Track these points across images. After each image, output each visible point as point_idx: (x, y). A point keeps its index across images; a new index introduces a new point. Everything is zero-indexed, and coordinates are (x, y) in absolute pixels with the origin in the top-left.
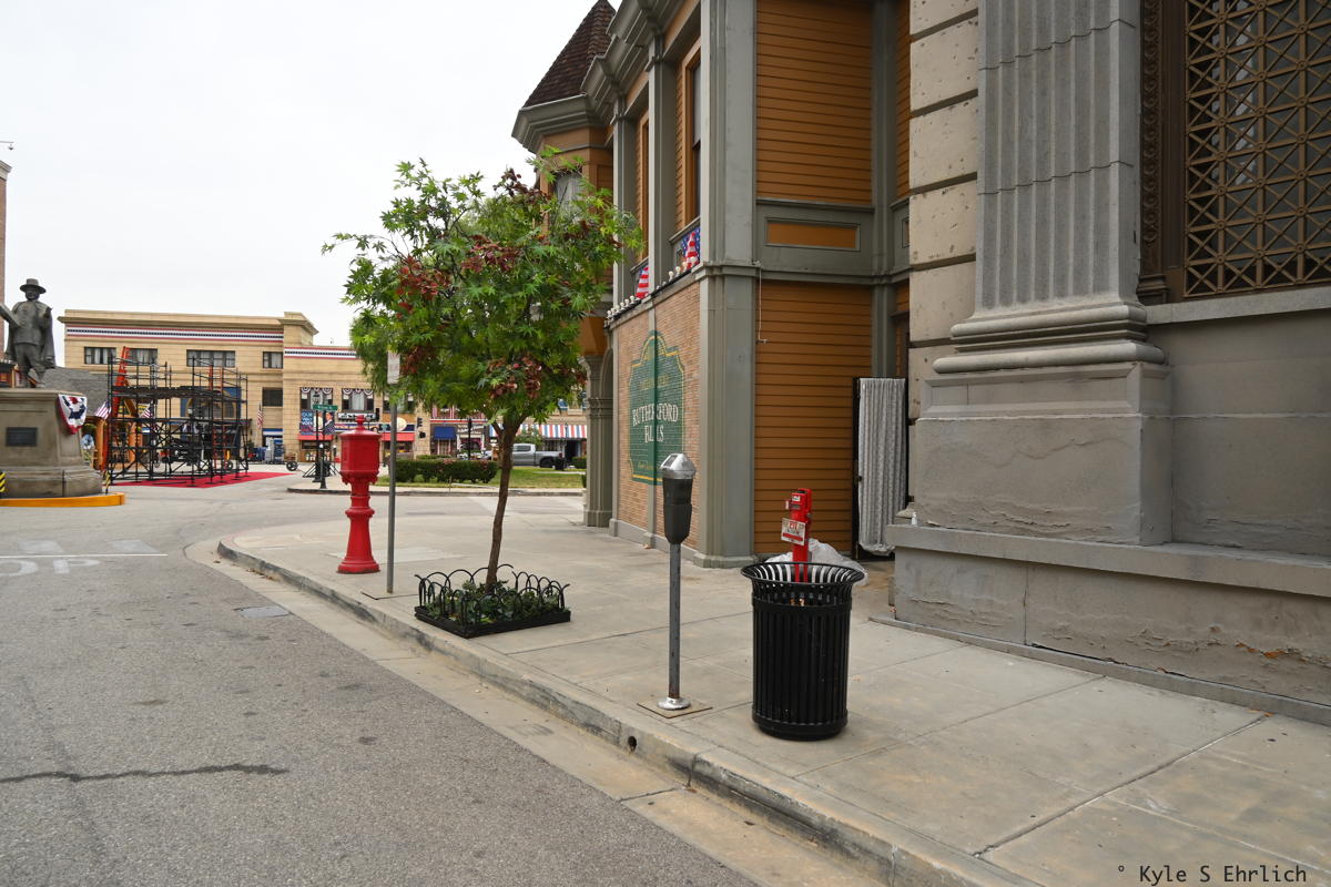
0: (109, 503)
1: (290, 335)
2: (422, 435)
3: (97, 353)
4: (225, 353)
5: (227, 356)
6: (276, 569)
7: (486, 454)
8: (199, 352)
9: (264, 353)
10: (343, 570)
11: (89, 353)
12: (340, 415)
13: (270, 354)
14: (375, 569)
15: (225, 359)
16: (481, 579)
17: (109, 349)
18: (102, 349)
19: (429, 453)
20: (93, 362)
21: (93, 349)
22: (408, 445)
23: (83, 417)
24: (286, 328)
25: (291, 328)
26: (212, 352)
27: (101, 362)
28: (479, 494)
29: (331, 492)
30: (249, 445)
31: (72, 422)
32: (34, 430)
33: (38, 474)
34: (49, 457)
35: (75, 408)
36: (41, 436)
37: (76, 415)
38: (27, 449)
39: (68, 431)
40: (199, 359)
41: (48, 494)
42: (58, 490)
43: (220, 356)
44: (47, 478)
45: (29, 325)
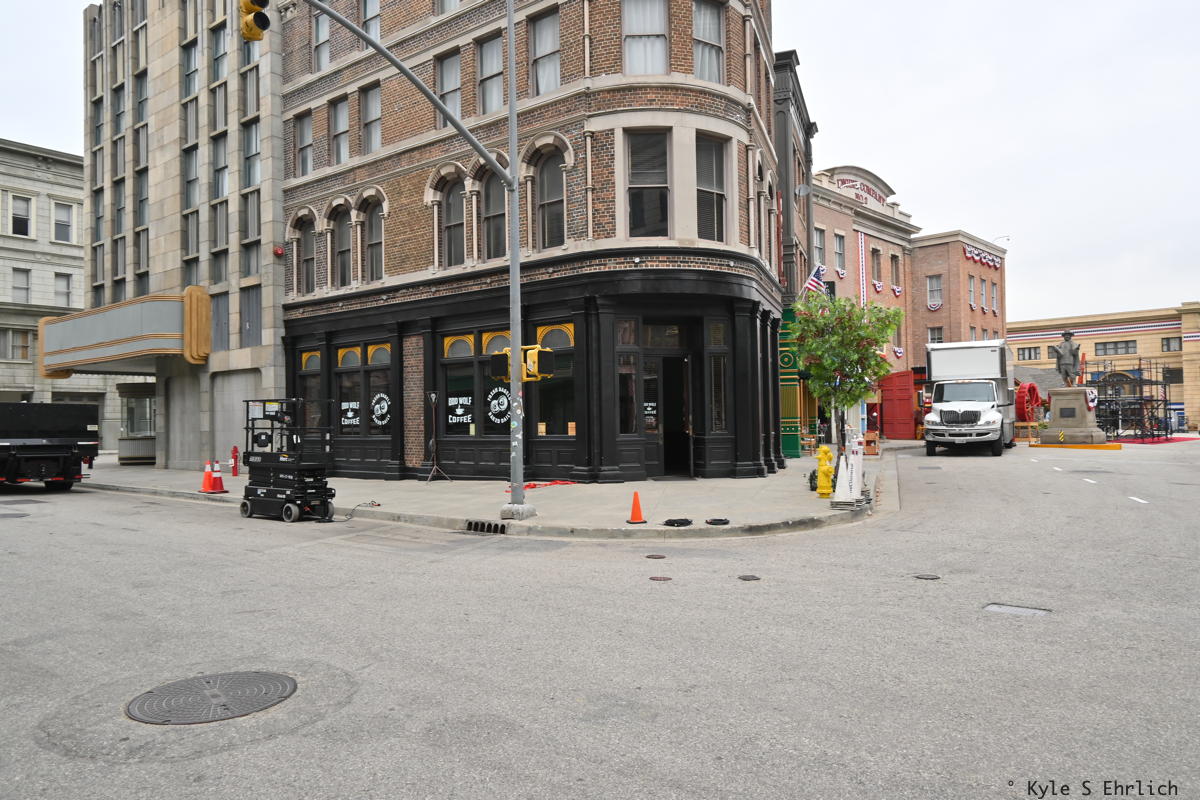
1: (1188, 322)
3: (1027, 352)
4: (1127, 342)
5: (1129, 345)
8: (1105, 344)
9: (1163, 339)
11: (1021, 352)
13: (1168, 339)
15: (1127, 348)
17: (1036, 348)
18: (1030, 349)
20: (1024, 359)
21: (1023, 349)
23: (1096, 401)
24: (1183, 316)
25: (1188, 315)
26: (1116, 343)
27: (1030, 358)
31: (1091, 405)
32: (1074, 409)
33: (1078, 432)
34: (1083, 422)
35: (1092, 396)
36: (1077, 412)
37: (1093, 401)
38: (1070, 419)
39: (1089, 409)
40: (1105, 349)
41: (1084, 443)
42: (1089, 440)
43: (1123, 345)
44: (1083, 434)
45: (1068, 354)
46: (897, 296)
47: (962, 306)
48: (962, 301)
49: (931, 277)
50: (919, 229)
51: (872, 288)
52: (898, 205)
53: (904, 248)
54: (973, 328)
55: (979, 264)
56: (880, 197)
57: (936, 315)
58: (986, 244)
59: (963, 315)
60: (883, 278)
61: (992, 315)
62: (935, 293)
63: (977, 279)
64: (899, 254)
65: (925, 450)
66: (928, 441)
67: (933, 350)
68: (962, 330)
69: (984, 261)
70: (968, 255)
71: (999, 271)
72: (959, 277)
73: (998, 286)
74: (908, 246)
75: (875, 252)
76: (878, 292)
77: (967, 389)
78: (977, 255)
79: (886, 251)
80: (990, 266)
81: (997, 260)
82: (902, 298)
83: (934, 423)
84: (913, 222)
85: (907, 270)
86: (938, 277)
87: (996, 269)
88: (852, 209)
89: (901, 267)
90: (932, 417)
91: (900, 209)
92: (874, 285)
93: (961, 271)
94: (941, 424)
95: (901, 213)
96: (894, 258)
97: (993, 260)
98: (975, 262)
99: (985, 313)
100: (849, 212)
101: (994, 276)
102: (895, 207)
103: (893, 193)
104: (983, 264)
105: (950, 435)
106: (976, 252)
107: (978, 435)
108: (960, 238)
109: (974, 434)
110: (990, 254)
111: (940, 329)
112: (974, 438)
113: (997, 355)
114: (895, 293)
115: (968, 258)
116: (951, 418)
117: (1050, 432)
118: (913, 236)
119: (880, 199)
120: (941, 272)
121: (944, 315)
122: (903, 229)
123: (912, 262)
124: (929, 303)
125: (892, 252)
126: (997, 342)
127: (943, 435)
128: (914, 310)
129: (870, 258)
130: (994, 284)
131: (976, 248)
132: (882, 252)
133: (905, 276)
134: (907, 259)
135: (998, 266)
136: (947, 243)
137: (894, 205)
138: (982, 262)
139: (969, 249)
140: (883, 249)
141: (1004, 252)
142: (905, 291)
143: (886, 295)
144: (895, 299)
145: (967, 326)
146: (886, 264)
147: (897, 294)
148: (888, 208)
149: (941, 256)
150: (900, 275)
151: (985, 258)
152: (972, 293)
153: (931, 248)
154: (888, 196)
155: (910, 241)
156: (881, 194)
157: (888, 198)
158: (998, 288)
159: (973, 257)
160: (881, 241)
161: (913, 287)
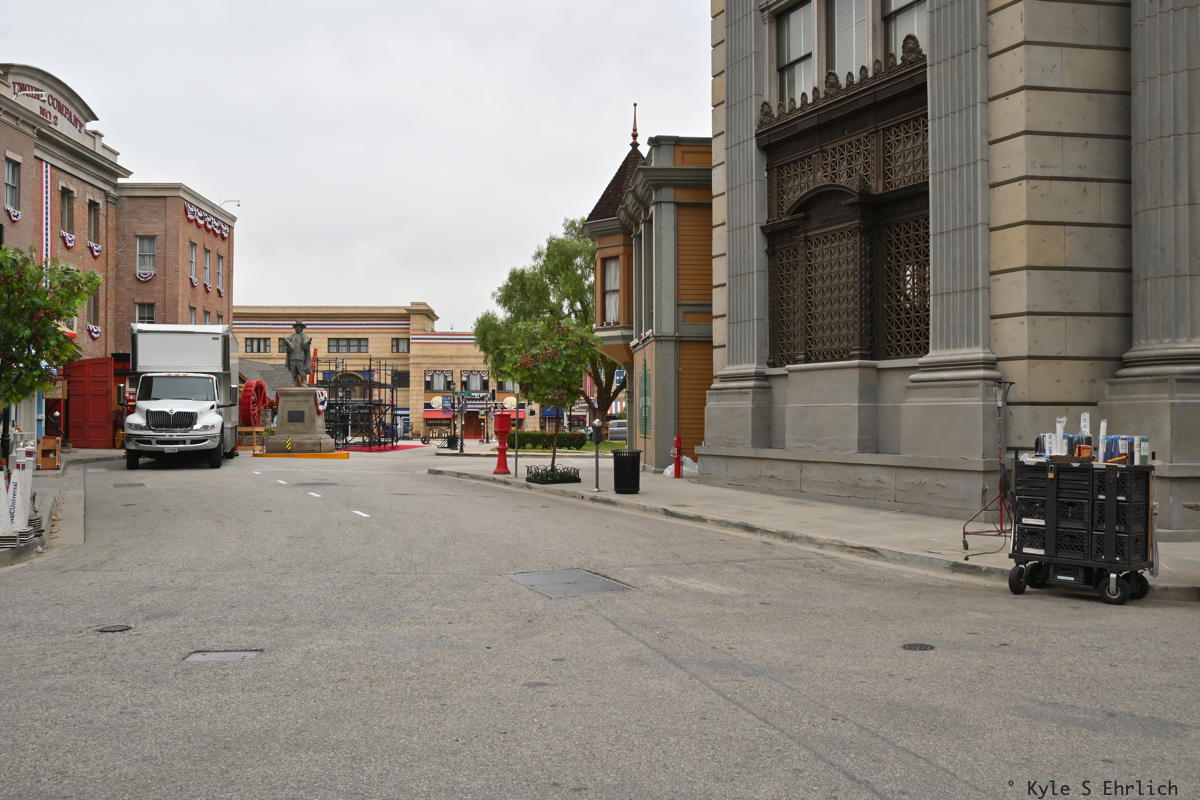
1: (416, 323)
2: (532, 413)
3: (255, 343)
4: (359, 340)
5: (361, 343)
8: (338, 340)
9: (393, 339)
10: (495, 473)
11: (249, 343)
13: (397, 340)
14: (509, 473)
15: (359, 346)
17: (265, 339)
18: (259, 339)
19: (538, 430)
20: (252, 351)
21: (252, 339)
22: (521, 422)
23: (326, 404)
24: (412, 317)
25: (417, 317)
26: (348, 340)
27: (259, 351)
28: (572, 457)
29: (467, 455)
30: (382, 423)
31: (321, 408)
32: (303, 412)
33: (306, 439)
34: (311, 429)
35: (322, 398)
36: (306, 415)
37: (323, 403)
38: (299, 424)
39: (319, 412)
40: (338, 346)
41: (312, 451)
42: (318, 448)
43: (356, 343)
44: (311, 441)
45: (299, 349)
46: (95, 257)
47: (181, 280)
48: (180, 273)
49: (142, 238)
50: (129, 173)
51: (60, 241)
52: (101, 136)
53: (107, 195)
54: (192, 309)
55: (203, 229)
56: (76, 120)
57: (147, 287)
58: (213, 207)
59: (180, 291)
60: (76, 230)
61: (215, 293)
62: (147, 259)
63: (199, 249)
64: (100, 201)
65: (125, 461)
66: (128, 450)
67: (140, 331)
68: (180, 310)
69: (209, 227)
70: (191, 217)
71: (227, 242)
72: (178, 243)
73: (225, 260)
74: (112, 192)
75: (66, 192)
76: (69, 248)
77: (181, 386)
78: (202, 218)
79: (82, 195)
80: (216, 234)
81: (225, 228)
82: (102, 260)
83: (138, 427)
84: (120, 161)
85: (110, 224)
86: (152, 238)
87: (223, 238)
88: (34, 127)
89: (102, 219)
90: (136, 419)
91: (104, 141)
92: (63, 238)
93: (180, 236)
94: (148, 427)
95: (104, 147)
96: (93, 205)
97: (220, 228)
98: (199, 226)
99: (208, 292)
100: (28, 131)
101: (222, 247)
102: (97, 137)
103: (97, 119)
104: (208, 230)
105: (159, 442)
106: (201, 215)
107: (194, 442)
108: (181, 194)
109: (188, 441)
110: (217, 220)
111: (151, 306)
112: (188, 446)
113: (219, 345)
114: (92, 252)
115: (190, 221)
116: (158, 420)
117: (277, 439)
118: (120, 180)
119: (75, 122)
120: (157, 233)
121: (157, 288)
122: (107, 169)
123: (118, 213)
124: (139, 271)
125: (89, 197)
126: (220, 329)
127: (149, 442)
128: (118, 278)
129: (58, 199)
130: (220, 257)
131: (200, 209)
132: (75, 195)
133: (107, 232)
134: (111, 209)
135: (226, 235)
136: (165, 197)
137: (96, 135)
138: (206, 228)
139: (192, 210)
140: (78, 191)
141: (234, 219)
142: (107, 251)
143: (80, 253)
144: (92, 260)
145: (186, 305)
146: (81, 212)
147: (96, 254)
148: (88, 137)
149: (156, 212)
150: (100, 229)
151: (210, 223)
152: (193, 265)
153: (143, 200)
154: (87, 121)
155: (116, 186)
156: (78, 116)
157: (87, 124)
158: (225, 263)
159: (196, 220)
160: (75, 180)
161: (117, 248)
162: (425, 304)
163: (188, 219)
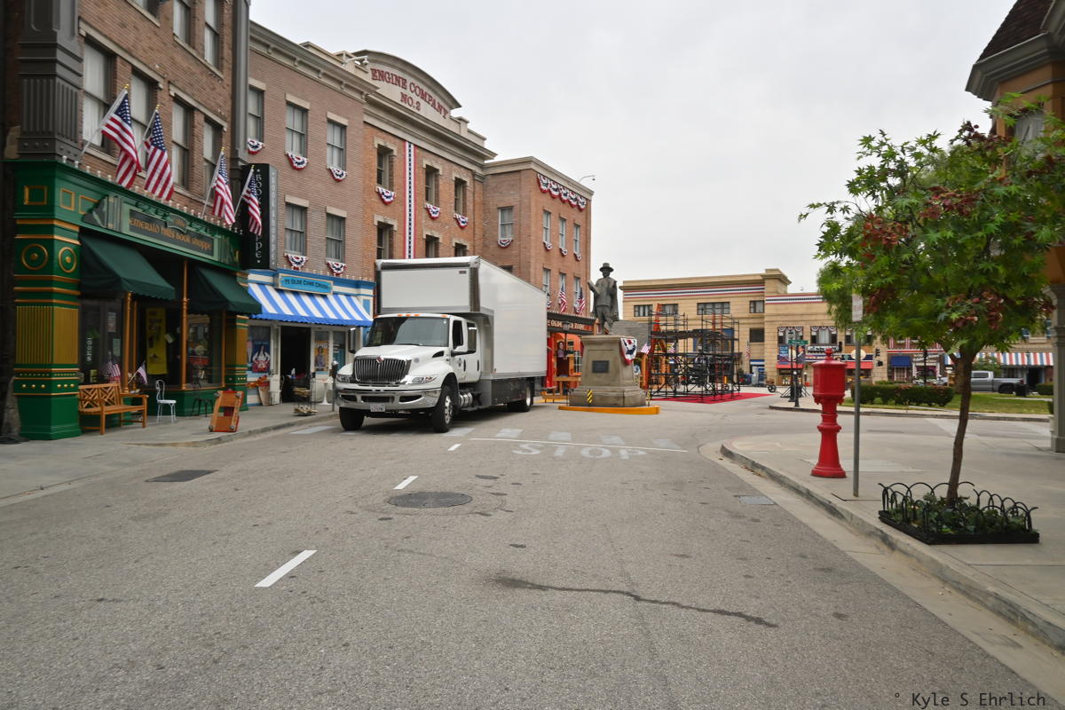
0: (650, 412)
1: (770, 287)
2: (880, 364)
3: (642, 309)
4: (723, 303)
5: (724, 305)
6: (763, 468)
7: (941, 380)
8: (705, 304)
9: (751, 302)
10: (815, 474)
11: (637, 309)
12: (809, 348)
13: (754, 302)
14: (842, 475)
15: (723, 308)
16: (942, 492)
17: (649, 306)
18: (644, 306)
19: (886, 379)
20: (639, 315)
21: (639, 306)
22: (867, 372)
23: (635, 353)
24: (766, 281)
25: (771, 281)
26: (713, 304)
27: (644, 315)
28: (936, 416)
29: (803, 410)
30: (740, 373)
31: (628, 357)
32: (607, 362)
33: (610, 391)
35: (630, 347)
36: (611, 366)
37: (630, 352)
38: (604, 375)
39: (626, 363)
40: (705, 309)
41: (615, 405)
42: (620, 402)
43: (720, 306)
44: (614, 394)
45: (605, 294)
46: (462, 228)
47: (533, 244)
48: (532, 238)
49: (503, 209)
50: (495, 155)
51: (424, 211)
52: (467, 122)
53: (474, 174)
54: (547, 270)
55: (558, 199)
56: (439, 106)
57: (507, 252)
58: (568, 180)
59: (533, 254)
60: (442, 204)
61: (573, 258)
62: (507, 227)
64: (467, 179)
68: (532, 270)
69: (564, 198)
70: (544, 188)
71: (584, 213)
72: (532, 211)
73: (583, 228)
74: (479, 171)
75: (431, 172)
76: (433, 219)
78: (556, 190)
79: (448, 174)
80: (572, 206)
81: (582, 200)
82: (469, 231)
84: (487, 145)
85: (477, 199)
86: (510, 208)
87: (581, 210)
88: (361, 93)
89: (469, 195)
91: (469, 126)
92: (427, 209)
93: (533, 204)
94: (353, 380)
95: (470, 132)
96: (459, 183)
97: (576, 200)
98: (553, 197)
99: (563, 256)
100: (357, 96)
101: (579, 219)
102: (462, 123)
103: (459, 106)
104: (564, 202)
105: (364, 399)
106: (555, 187)
107: (404, 399)
108: (532, 166)
109: (397, 399)
110: (573, 193)
112: (398, 404)
114: (459, 224)
115: (544, 192)
117: (579, 391)
118: (486, 162)
119: (440, 109)
120: (513, 204)
121: (514, 252)
122: (473, 151)
123: (484, 189)
124: (500, 238)
125: (455, 175)
127: (354, 399)
128: (484, 246)
129: (423, 176)
130: (577, 226)
131: (554, 182)
132: (441, 173)
133: (474, 206)
134: (478, 186)
135: (582, 207)
136: (519, 171)
137: (461, 120)
138: (561, 199)
139: (545, 182)
140: (444, 169)
141: (591, 193)
142: (474, 223)
143: (446, 224)
144: (459, 229)
145: (540, 267)
146: (446, 189)
147: (462, 224)
148: (452, 123)
149: (513, 185)
150: (468, 203)
151: (565, 195)
152: (549, 232)
153: (503, 176)
154: (452, 108)
155: (482, 167)
156: (442, 103)
157: (452, 111)
158: (583, 232)
159: (549, 191)
160: (441, 159)
161: (484, 220)
162: (777, 270)
163: (541, 190)
